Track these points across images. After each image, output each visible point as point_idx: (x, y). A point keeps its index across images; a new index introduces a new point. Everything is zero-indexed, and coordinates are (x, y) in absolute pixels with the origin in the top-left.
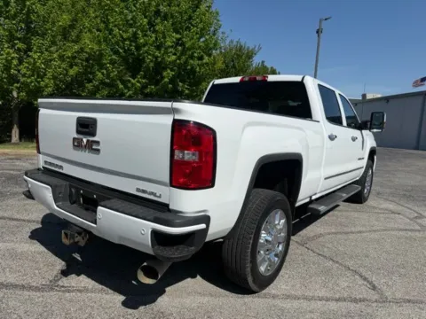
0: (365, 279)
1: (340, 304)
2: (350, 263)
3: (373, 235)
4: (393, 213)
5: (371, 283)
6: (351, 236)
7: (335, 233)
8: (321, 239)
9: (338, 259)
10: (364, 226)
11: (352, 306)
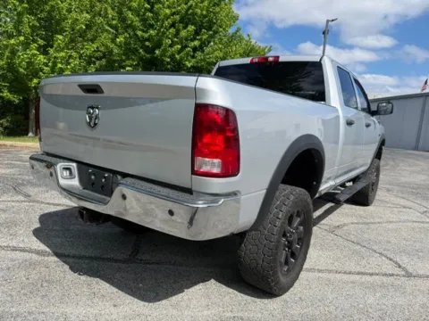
0: (391, 260)
1: (374, 277)
2: (375, 247)
3: (391, 226)
4: (404, 207)
5: (396, 263)
6: (372, 226)
7: (357, 223)
8: (345, 228)
9: (365, 244)
10: (381, 218)
11: (385, 279)
